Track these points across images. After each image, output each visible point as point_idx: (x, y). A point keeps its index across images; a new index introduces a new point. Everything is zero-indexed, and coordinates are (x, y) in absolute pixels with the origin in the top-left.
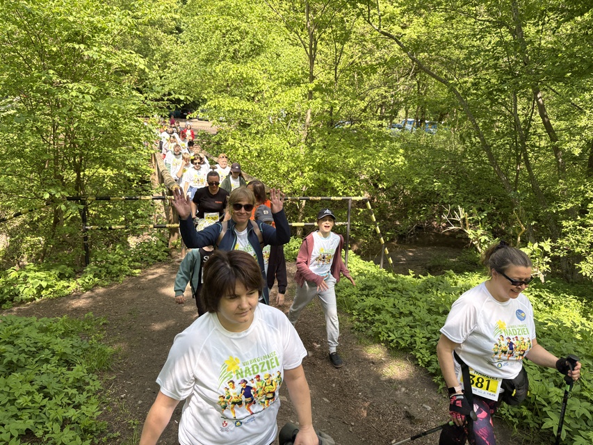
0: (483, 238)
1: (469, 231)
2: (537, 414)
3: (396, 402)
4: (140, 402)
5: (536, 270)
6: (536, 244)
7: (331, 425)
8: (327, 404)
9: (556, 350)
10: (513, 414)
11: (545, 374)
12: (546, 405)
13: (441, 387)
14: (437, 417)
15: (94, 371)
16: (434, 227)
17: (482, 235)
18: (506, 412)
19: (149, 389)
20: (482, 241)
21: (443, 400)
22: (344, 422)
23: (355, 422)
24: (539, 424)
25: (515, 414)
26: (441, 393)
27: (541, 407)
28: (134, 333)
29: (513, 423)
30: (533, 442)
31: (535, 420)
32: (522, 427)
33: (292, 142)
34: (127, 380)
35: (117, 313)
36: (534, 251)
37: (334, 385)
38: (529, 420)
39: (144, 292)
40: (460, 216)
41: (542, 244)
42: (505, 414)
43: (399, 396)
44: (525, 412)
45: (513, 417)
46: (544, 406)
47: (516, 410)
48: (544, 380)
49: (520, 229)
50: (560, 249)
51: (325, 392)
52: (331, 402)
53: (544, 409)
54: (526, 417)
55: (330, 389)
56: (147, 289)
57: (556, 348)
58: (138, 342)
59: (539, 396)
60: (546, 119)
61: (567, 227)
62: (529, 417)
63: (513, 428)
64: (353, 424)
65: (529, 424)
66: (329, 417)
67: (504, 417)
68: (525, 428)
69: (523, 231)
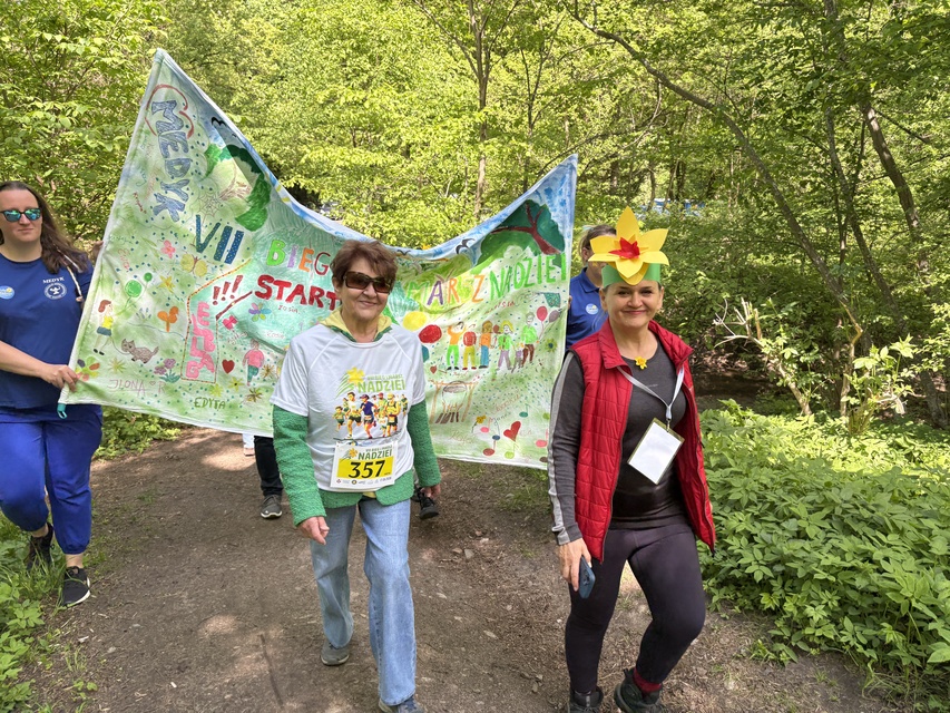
0: (788, 352)
1: (762, 342)
2: (914, 640)
3: (628, 633)
4: (111, 650)
5: (887, 394)
6: (885, 350)
7: (495, 681)
8: (491, 641)
9: (942, 516)
10: (864, 641)
11: (925, 560)
12: (935, 617)
13: (715, 599)
14: (709, 658)
15: (40, 596)
16: (707, 366)
17: (785, 346)
18: (850, 638)
19: (137, 625)
20: (787, 357)
21: (722, 623)
22: (522, 676)
23: (543, 674)
24: (921, 659)
25: (870, 642)
26: (716, 610)
27: (922, 624)
28: (138, 529)
29: (866, 660)
30: (912, 695)
31: (912, 650)
32: (886, 666)
33: (452, 215)
34: (99, 611)
35: (117, 498)
36: (882, 361)
37: (509, 607)
38: (901, 652)
39: (178, 464)
40: (744, 317)
41: (896, 346)
42: (847, 643)
43: (635, 621)
44: (891, 635)
45: (865, 647)
46: (931, 620)
47: (870, 632)
48: (924, 570)
49: (853, 331)
50: (930, 358)
51: (490, 619)
52: (501, 638)
53: (931, 626)
54: (891, 646)
55: (502, 615)
56: (184, 459)
57: (942, 512)
58: (141, 544)
59: (917, 601)
60: (886, 155)
61: (941, 315)
62: (899, 646)
63: (867, 671)
64: (540, 677)
65: (900, 661)
66: (493, 666)
67: (847, 648)
68: (892, 669)
69: (859, 335)
